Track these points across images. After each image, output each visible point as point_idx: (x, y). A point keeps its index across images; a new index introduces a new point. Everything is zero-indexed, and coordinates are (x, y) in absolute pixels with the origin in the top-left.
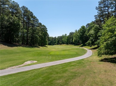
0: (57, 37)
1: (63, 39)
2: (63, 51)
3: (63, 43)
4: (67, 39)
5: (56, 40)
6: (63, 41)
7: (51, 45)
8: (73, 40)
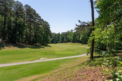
0: (61, 34)
1: (69, 36)
2: (68, 51)
3: (69, 41)
4: (73, 37)
5: (60, 37)
6: (68, 38)
7: (54, 43)
8: (80, 37)
